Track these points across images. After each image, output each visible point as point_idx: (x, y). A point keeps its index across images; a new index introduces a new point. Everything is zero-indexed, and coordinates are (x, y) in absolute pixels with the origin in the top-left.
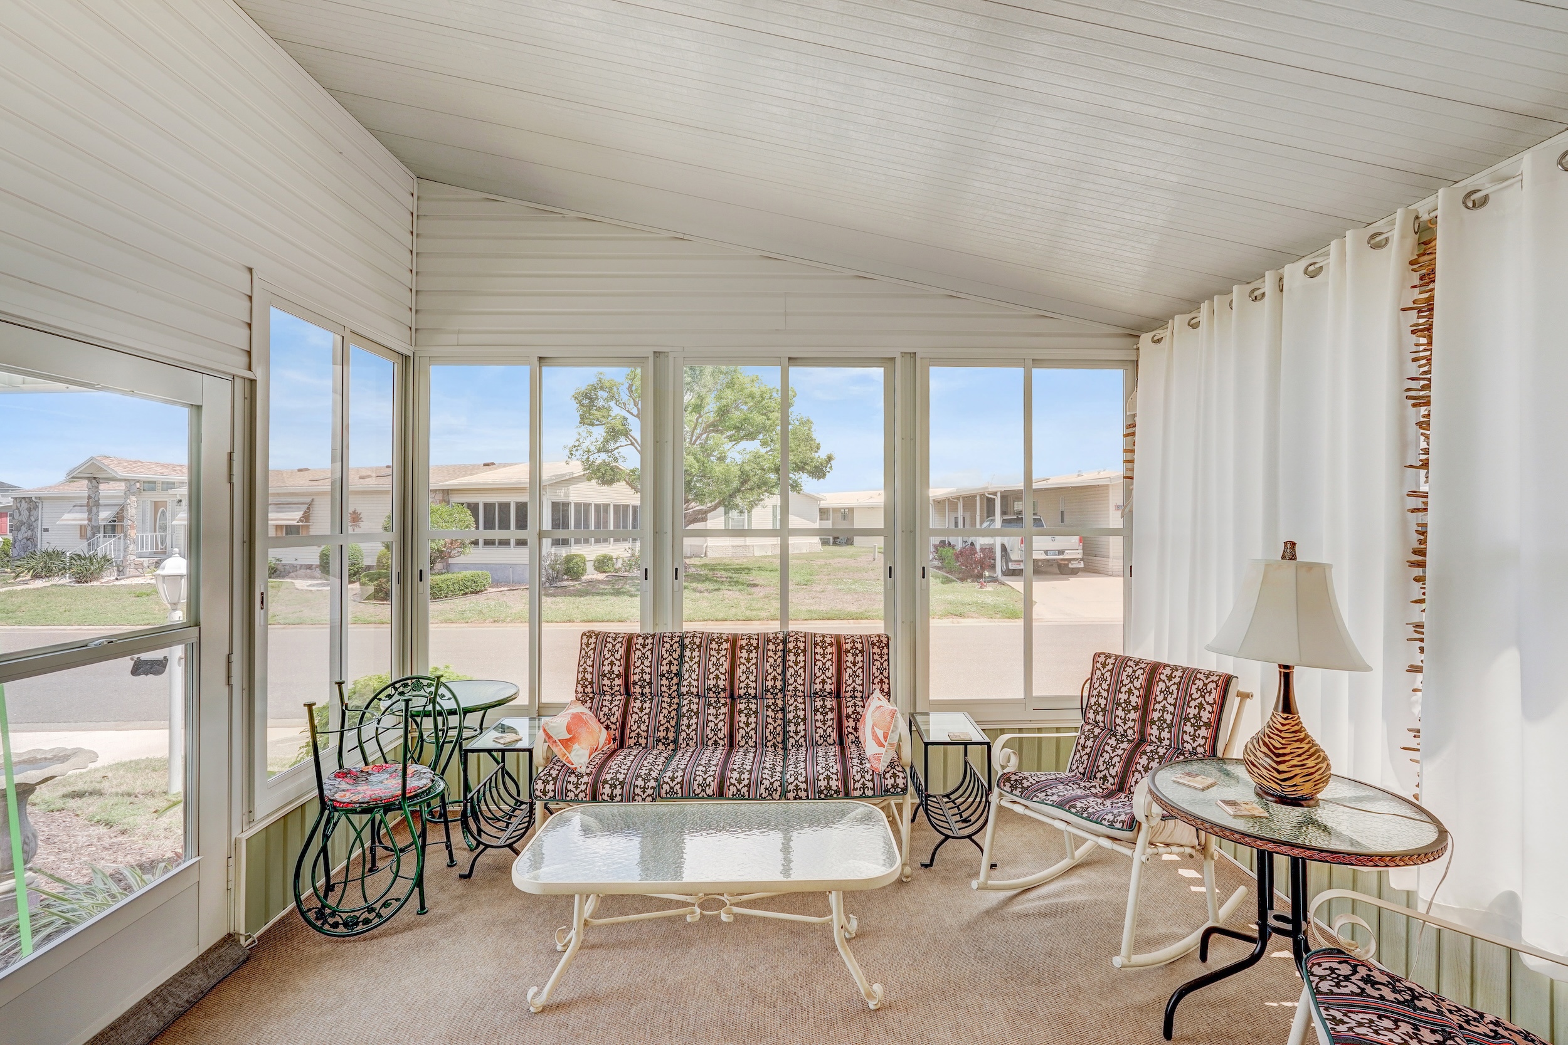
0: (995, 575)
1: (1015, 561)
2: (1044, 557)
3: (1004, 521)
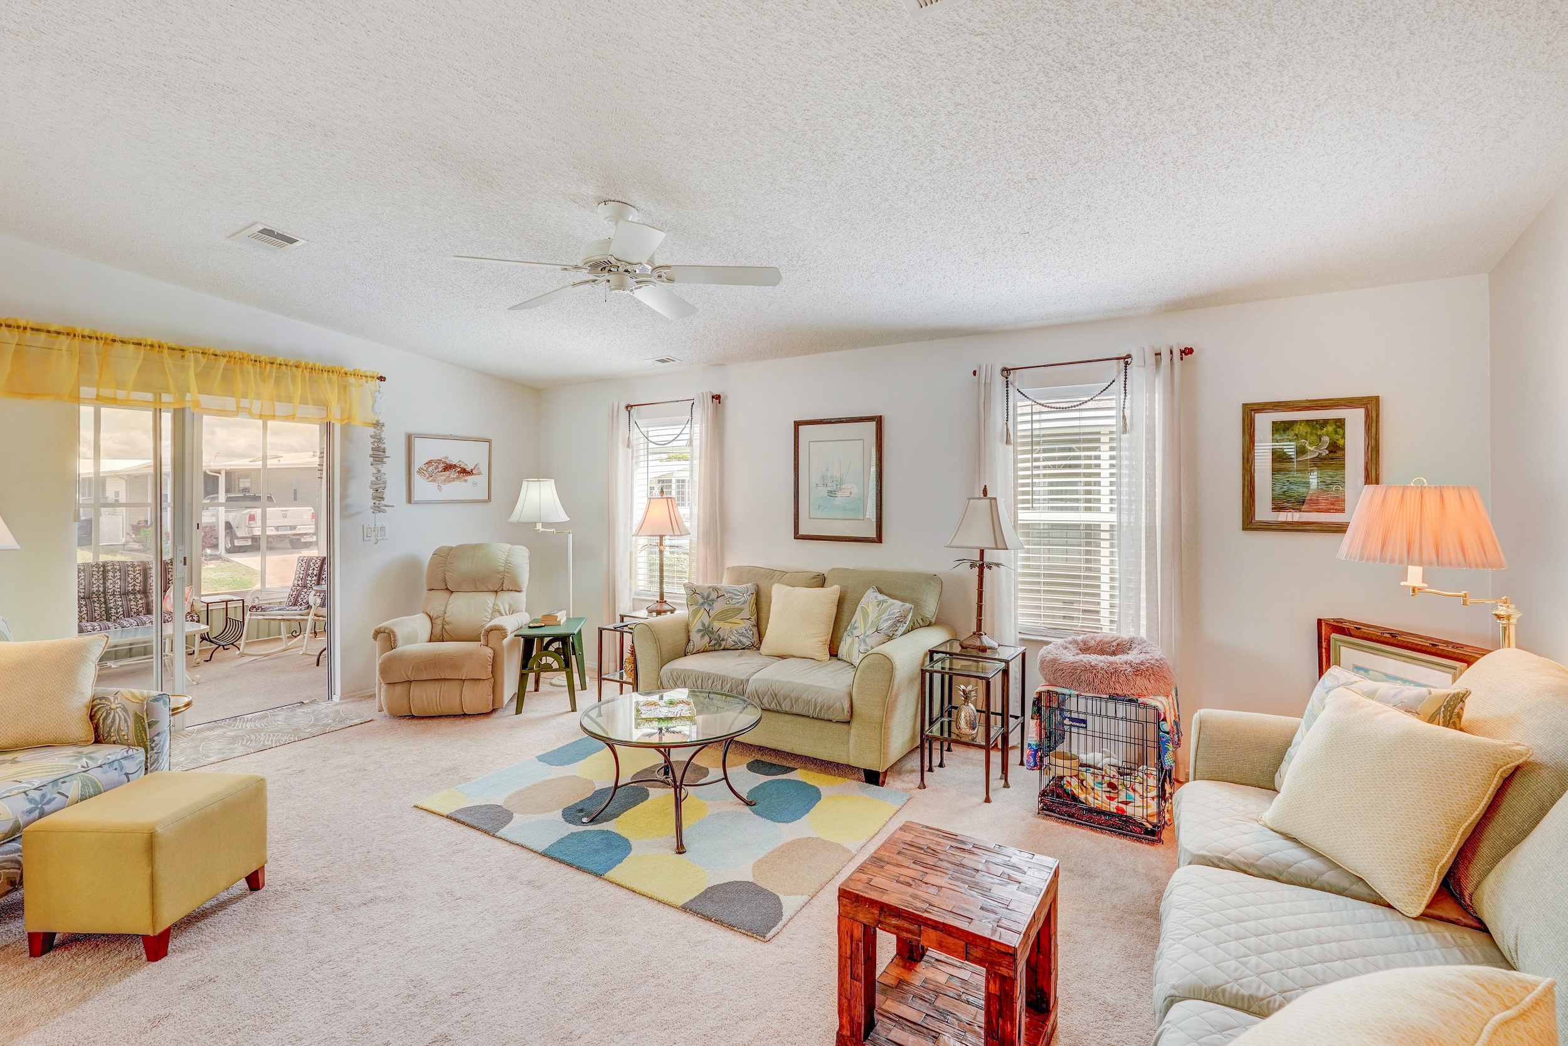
0: (218, 553)
1: (242, 538)
2: (274, 533)
3: (229, 499)
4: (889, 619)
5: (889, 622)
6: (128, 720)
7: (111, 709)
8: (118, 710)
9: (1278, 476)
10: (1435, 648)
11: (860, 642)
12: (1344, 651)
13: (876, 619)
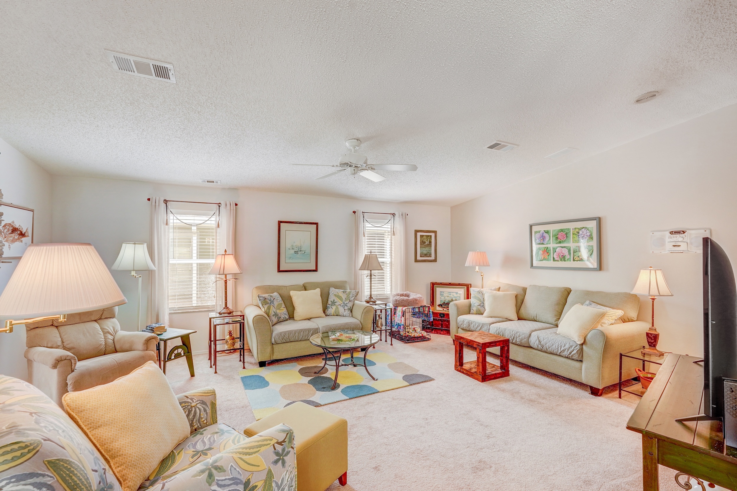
4: (353, 296)
5: (353, 297)
6: (207, 409)
7: (192, 407)
8: (198, 406)
9: (421, 249)
10: (459, 285)
11: (343, 306)
12: (437, 289)
13: (347, 297)
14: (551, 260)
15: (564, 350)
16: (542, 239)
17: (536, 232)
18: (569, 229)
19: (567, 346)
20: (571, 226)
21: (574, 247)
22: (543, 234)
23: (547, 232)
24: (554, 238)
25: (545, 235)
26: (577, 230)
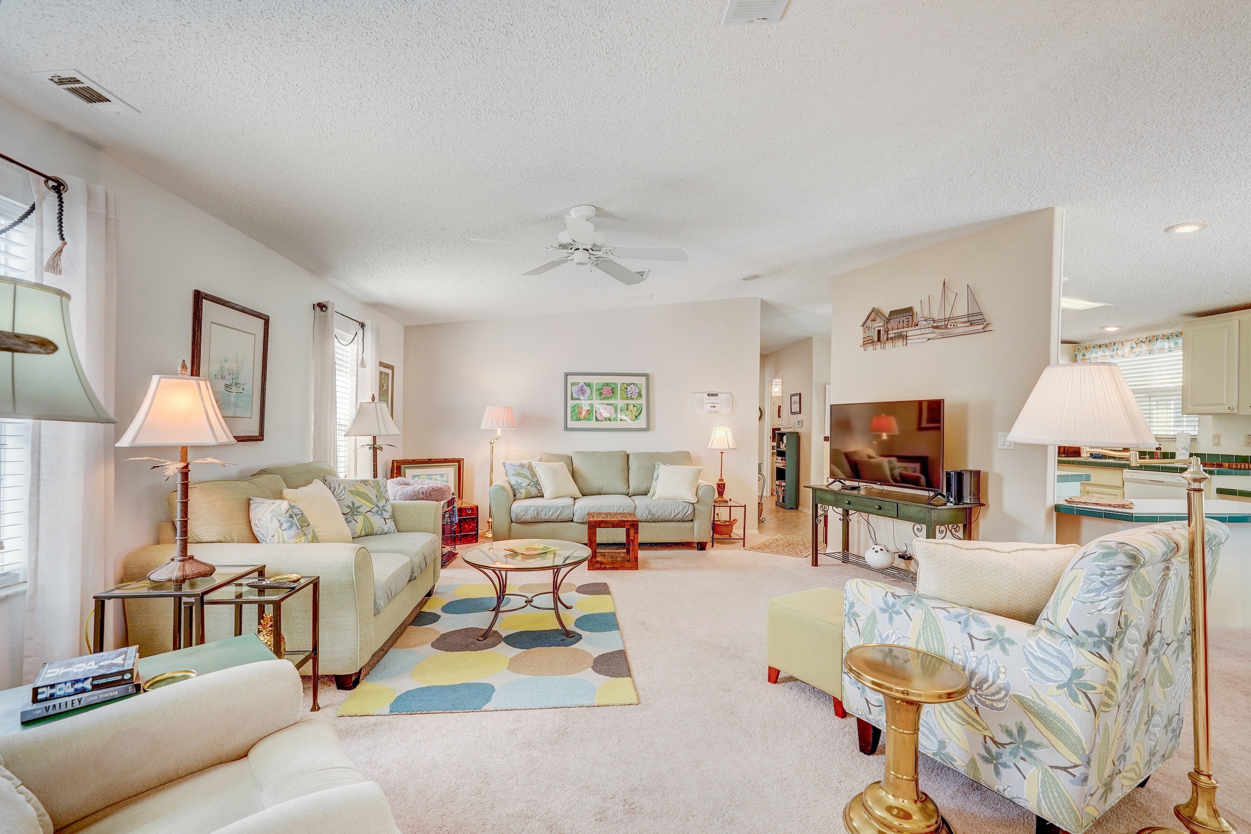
10: (445, 461)
11: (379, 513)
12: (407, 471)
13: (377, 493)
14: (592, 420)
15: (678, 513)
16: (580, 393)
17: (573, 384)
18: (615, 384)
19: (681, 509)
20: (619, 380)
21: (622, 405)
22: (582, 387)
23: (588, 385)
24: (598, 393)
25: (586, 388)
26: (625, 386)
